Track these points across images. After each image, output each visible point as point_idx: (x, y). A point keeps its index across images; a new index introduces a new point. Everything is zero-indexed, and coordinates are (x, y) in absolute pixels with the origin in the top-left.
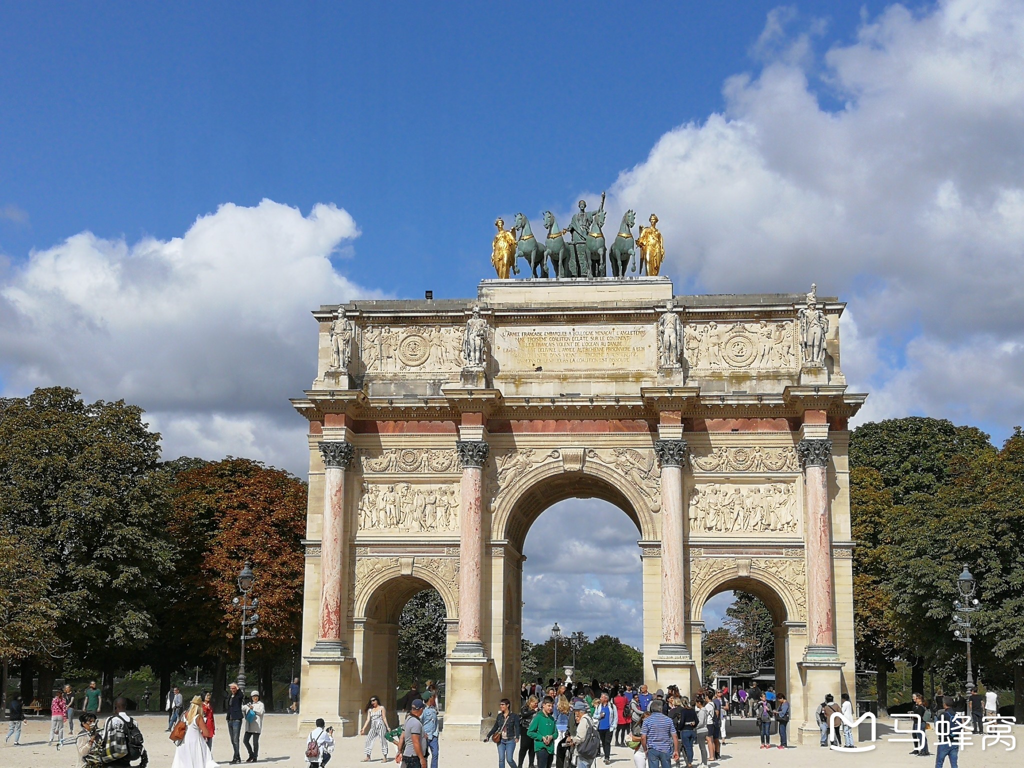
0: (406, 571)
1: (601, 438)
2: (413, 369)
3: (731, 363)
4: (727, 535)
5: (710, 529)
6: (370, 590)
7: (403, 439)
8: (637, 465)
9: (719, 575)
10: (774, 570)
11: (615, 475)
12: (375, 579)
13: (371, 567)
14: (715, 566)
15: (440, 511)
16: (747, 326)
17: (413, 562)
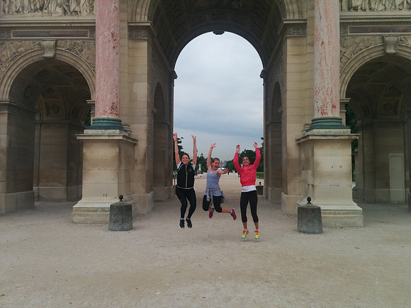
0: (49, 54)
5: (356, 9)
6: (14, 74)
9: (366, 54)
12: (19, 63)
13: (14, 50)
17: (56, 45)
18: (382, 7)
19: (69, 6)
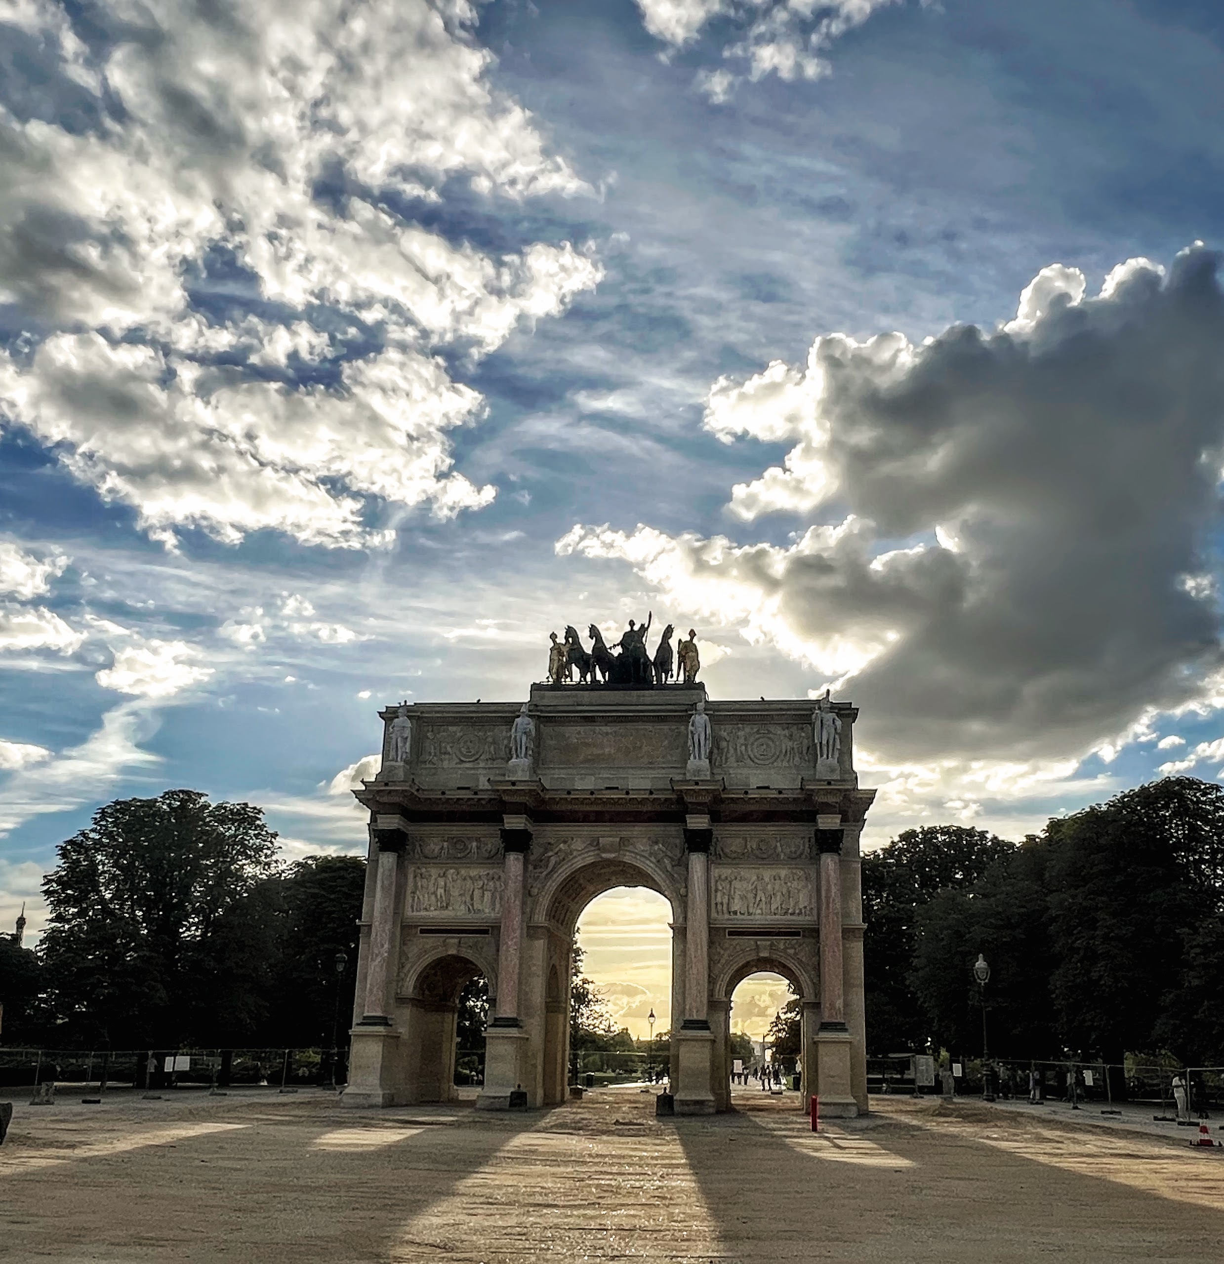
0: (453, 951)
1: (636, 828)
2: (468, 765)
3: (756, 761)
4: (749, 917)
5: (735, 913)
6: (418, 969)
7: (455, 828)
8: (669, 853)
10: (791, 951)
11: (648, 862)
12: (426, 958)
13: (420, 947)
14: (738, 947)
15: (488, 895)
16: (772, 728)
17: (460, 942)
18: (759, 911)
19: (472, 905)
